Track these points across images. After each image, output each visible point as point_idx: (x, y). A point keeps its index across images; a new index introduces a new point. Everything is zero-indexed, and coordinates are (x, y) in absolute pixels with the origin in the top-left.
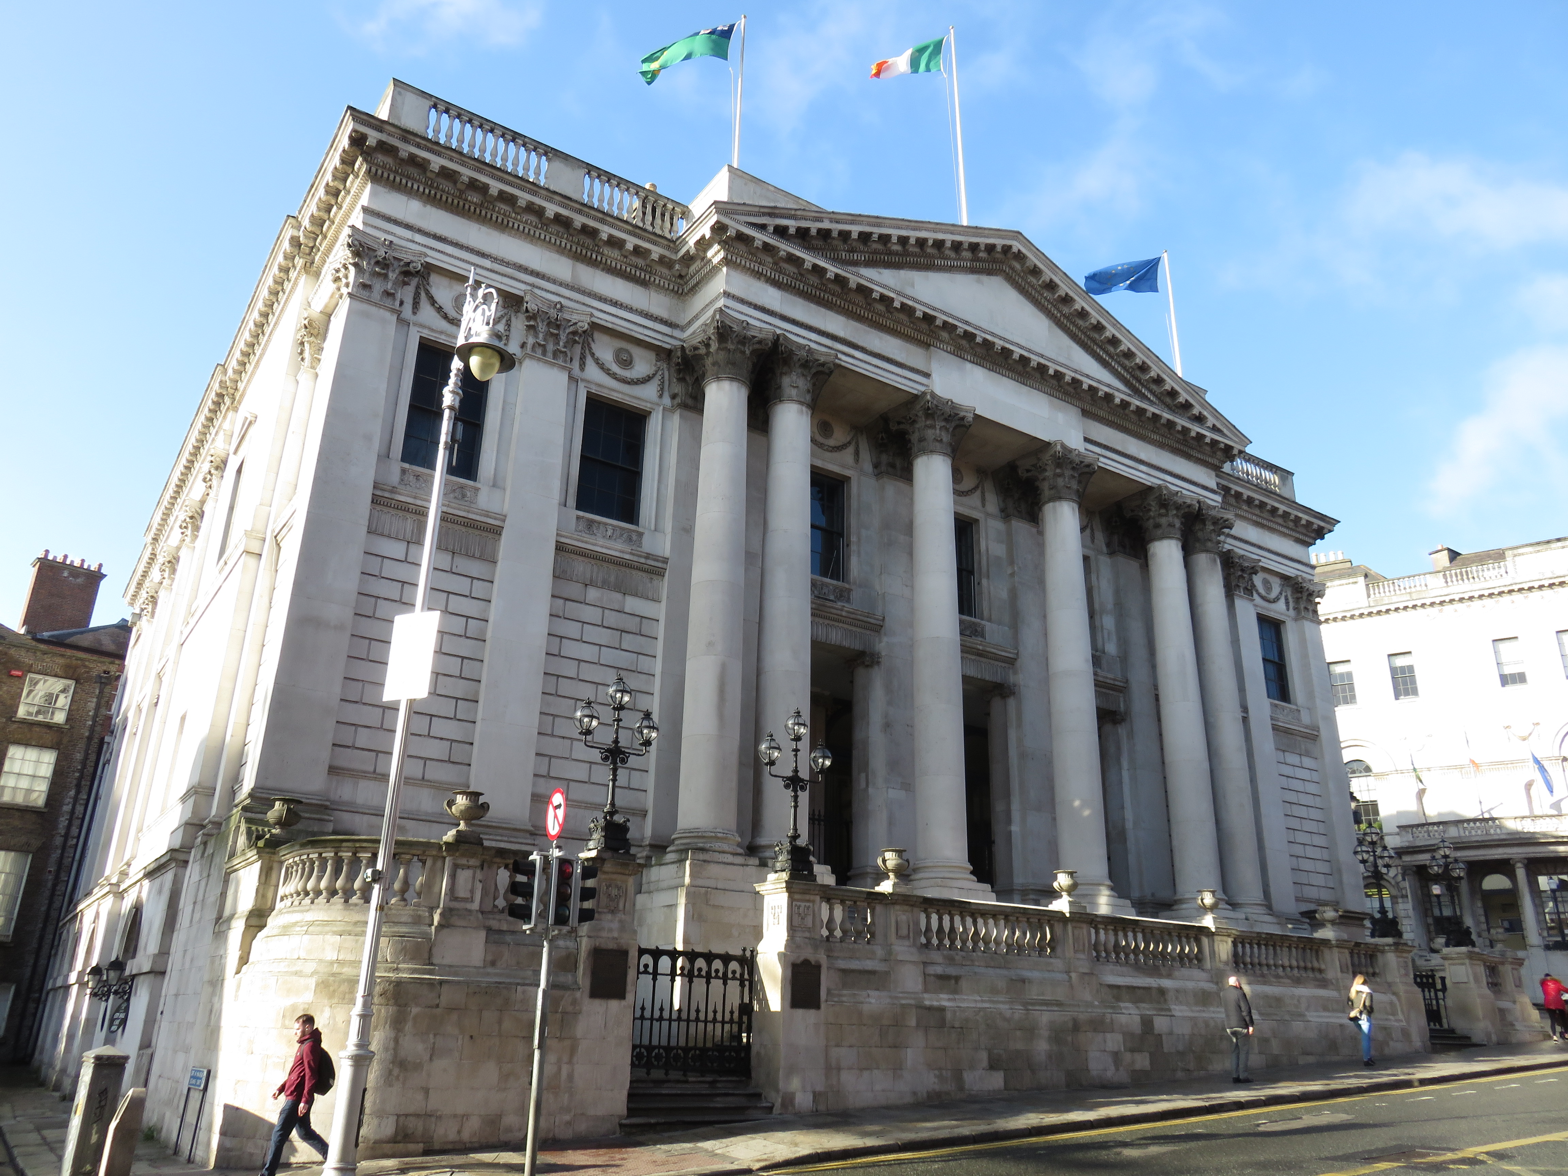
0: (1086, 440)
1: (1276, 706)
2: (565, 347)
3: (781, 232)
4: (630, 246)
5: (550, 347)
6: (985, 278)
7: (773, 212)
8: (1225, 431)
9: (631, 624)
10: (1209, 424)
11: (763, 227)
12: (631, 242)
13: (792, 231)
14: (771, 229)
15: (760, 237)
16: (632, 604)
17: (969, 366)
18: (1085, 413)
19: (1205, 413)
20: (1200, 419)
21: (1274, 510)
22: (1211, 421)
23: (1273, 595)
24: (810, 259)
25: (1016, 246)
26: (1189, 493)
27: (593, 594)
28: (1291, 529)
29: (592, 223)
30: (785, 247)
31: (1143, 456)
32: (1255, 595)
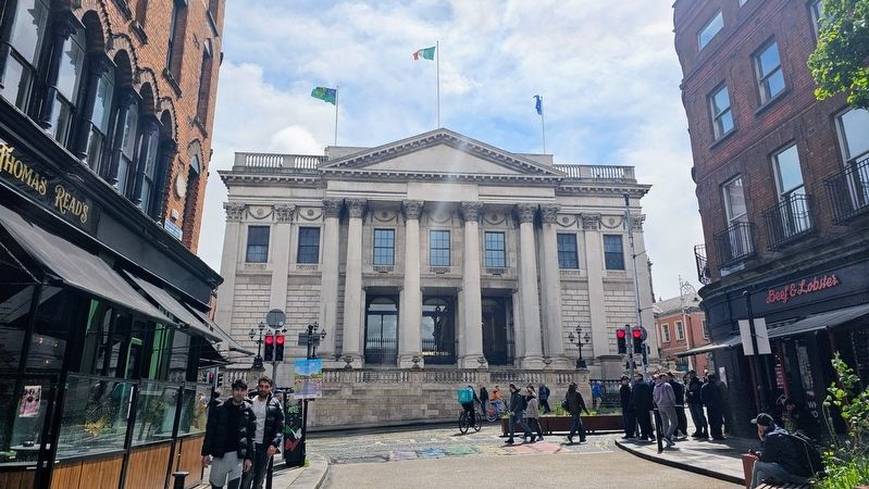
0: (480, 195)
1: (611, 273)
2: (290, 216)
3: (343, 165)
5: (285, 218)
6: (435, 147)
7: (337, 160)
8: (553, 173)
9: (314, 293)
10: (544, 172)
13: (347, 163)
14: (338, 166)
15: (334, 170)
16: (314, 287)
18: (480, 185)
19: (541, 168)
20: (540, 171)
22: (545, 170)
23: (615, 225)
24: (353, 171)
25: (443, 133)
26: (534, 202)
27: (302, 287)
30: (343, 170)
31: (512, 194)
32: (602, 227)
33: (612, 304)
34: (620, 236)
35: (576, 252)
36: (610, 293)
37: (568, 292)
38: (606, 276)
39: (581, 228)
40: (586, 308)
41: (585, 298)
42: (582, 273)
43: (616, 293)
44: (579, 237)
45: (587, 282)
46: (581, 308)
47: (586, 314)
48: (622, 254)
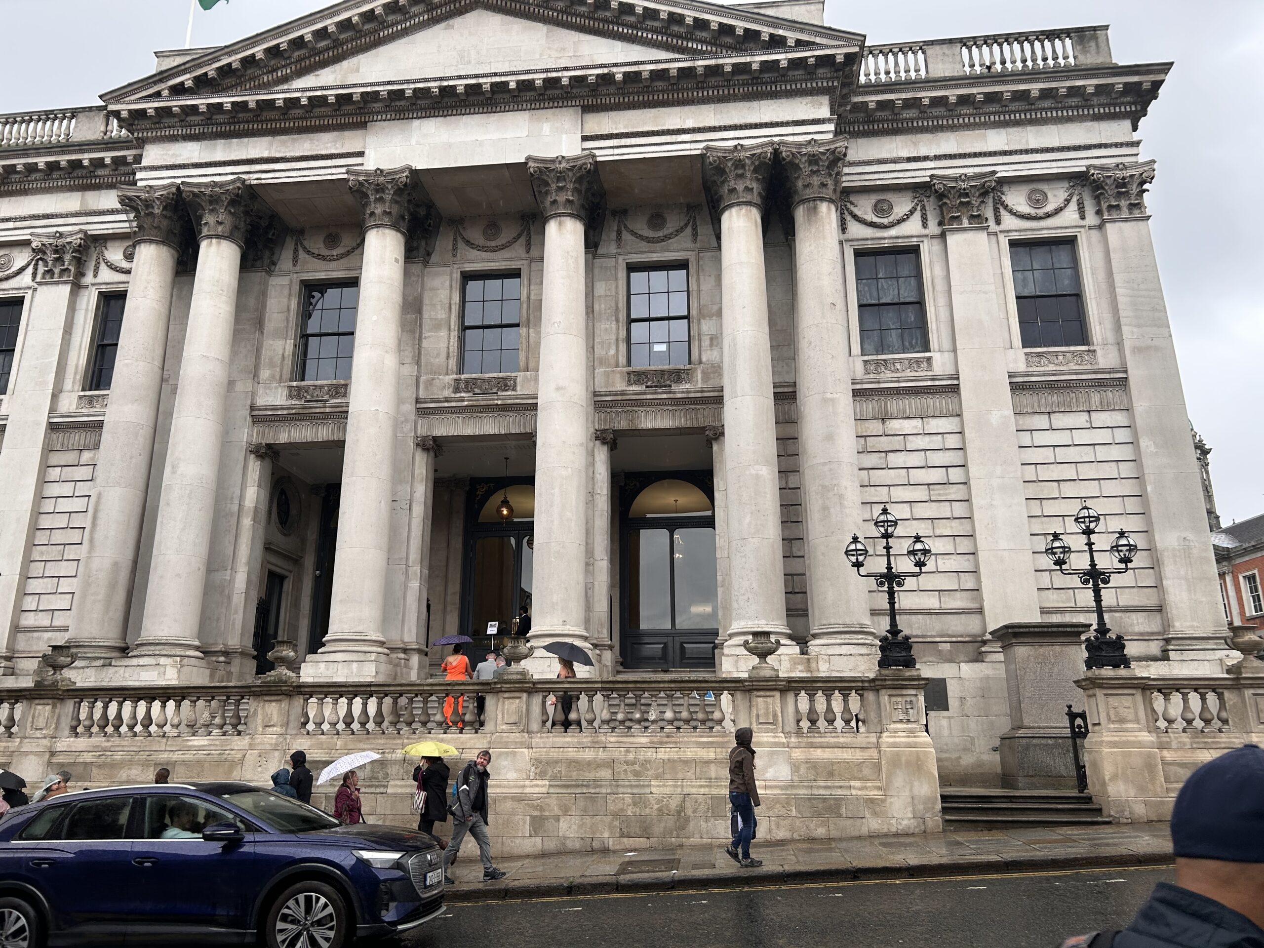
0: (585, 139)
1: (1039, 355)
2: (69, 264)
3: (178, 90)
4: (108, 161)
5: (57, 271)
6: (457, 21)
7: (165, 76)
8: (818, 40)
10: (791, 42)
11: (158, 94)
12: (108, 156)
13: (189, 84)
14: (165, 93)
17: (416, 123)
18: (587, 109)
19: (781, 32)
21: (1023, 96)
22: (791, 36)
23: (1050, 207)
26: (757, 141)
28: (1077, 107)
29: (74, 157)
31: (690, 124)
32: (1006, 218)
33: (1046, 455)
34: (1070, 242)
35: (920, 304)
36: (1041, 421)
37: (895, 425)
38: (1021, 367)
39: (933, 228)
40: (956, 475)
41: (953, 441)
42: (941, 363)
43: (1059, 420)
44: (928, 252)
45: (955, 389)
46: (936, 476)
47: (955, 492)
48: (1078, 296)
